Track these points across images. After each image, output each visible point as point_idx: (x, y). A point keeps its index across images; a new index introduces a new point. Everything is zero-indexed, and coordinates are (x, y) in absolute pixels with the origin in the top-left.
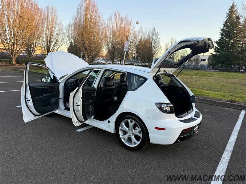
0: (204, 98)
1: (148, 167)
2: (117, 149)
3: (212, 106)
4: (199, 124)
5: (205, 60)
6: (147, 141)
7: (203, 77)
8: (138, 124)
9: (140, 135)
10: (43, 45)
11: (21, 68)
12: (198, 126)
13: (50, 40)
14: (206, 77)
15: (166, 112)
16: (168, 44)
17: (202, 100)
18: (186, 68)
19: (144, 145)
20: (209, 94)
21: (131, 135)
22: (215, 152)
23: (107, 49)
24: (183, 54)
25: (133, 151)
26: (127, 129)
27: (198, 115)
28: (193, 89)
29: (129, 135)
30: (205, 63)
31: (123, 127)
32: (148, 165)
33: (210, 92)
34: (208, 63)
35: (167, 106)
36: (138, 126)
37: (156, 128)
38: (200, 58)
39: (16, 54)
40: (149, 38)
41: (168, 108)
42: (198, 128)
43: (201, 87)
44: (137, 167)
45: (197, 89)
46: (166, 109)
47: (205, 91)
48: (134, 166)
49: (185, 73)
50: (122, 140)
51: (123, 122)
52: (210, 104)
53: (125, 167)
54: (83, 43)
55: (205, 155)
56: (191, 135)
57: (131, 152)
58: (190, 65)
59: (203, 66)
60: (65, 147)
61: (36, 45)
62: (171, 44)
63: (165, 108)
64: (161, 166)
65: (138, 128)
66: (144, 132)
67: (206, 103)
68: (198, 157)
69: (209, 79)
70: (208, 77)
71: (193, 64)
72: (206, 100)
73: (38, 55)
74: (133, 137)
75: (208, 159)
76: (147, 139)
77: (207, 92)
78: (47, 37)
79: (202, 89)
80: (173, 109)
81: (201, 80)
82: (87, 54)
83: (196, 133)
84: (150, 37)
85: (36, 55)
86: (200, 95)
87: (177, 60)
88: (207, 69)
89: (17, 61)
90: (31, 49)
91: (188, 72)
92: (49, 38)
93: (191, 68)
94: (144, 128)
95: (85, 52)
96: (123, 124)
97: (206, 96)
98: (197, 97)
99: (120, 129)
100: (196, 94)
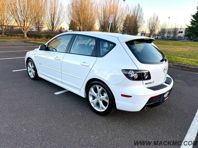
0: (179, 64)
1: (112, 134)
2: (86, 112)
3: (185, 72)
4: (170, 91)
5: (182, 32)
6: (114, 107)
7: (179, 46)
8: (105, 91)
9: (107, 101)
10: (49, 21)
11: (30, 41)
12: (168, 93)
13: (54, 17)
14: (182, 46)
15: (133, 79)
16: (150, 19)
17: (176, 66)
18: (165, 39)
19: (111, 111)
20: (183, 60)
21: (99, 100)
22: (185, 119)
23: (99, 24)
24: (163, 27)
25: (101, 116)
26: (96, 94)
27: (170, 81)
28: (169, 56)
29: (98, 100)
30: (182, 35)
31: (92, 93)
32: (112, 131)
33: (184, 58)
34: (184, 35)
35: (135, 73)
36: (105, 92)
37: (122, 95)
38: (178, 30)
39: (27, 29)
40: (134, 14)
41: (136, 75)
42: (168, 95)
43: (177, 55)
44: (101, 133)
45: (172, 56)
46: (134, 75)
47: (180, 58)
48: (98, 132)
49: (163, 43)
50: (92, 104)
51: (93, 88)
52: (184, 70)
53: (88, 133)
54: (79, 19)
55: (173, 121)
56: (160, 102)
57: (99, 116)
58: (169, 36)
59: (181, 37)
60: (38, 110)
61: (43, 22)
62: (153, 19)
63: (132, 75)
64: (126, 132)
65: (106, 94)
66: (111, 98)
67: (180, 68)
68: (165, 123)
69: (184, 48)
70: (184, 46)
71: (171, 36)
72: (179, 66)
73: (46, 30)
74: (101, 103)
75: (177, 126)
76: (114, 106)
77: (182, 58)
78: (51, 15)
79: (177, 56)
80: (141, 76)
81: (177, 49)
82: (83, 29)
83: (165, 100)
84: (136, 13)
85: (45, 30)
86: (175, 61)
87: (158, 32)
88: (183, 40)
89: (28, 35)
90: (39, 25)
91: (167, 42)
92: (53, 16)
93: (170, 39)
94: (111, 95)
95: (80, 27)
96: (92, 89)
97: (180, 62)
98: (172, 63)
99: (89, 94)
100: (171, 60)
